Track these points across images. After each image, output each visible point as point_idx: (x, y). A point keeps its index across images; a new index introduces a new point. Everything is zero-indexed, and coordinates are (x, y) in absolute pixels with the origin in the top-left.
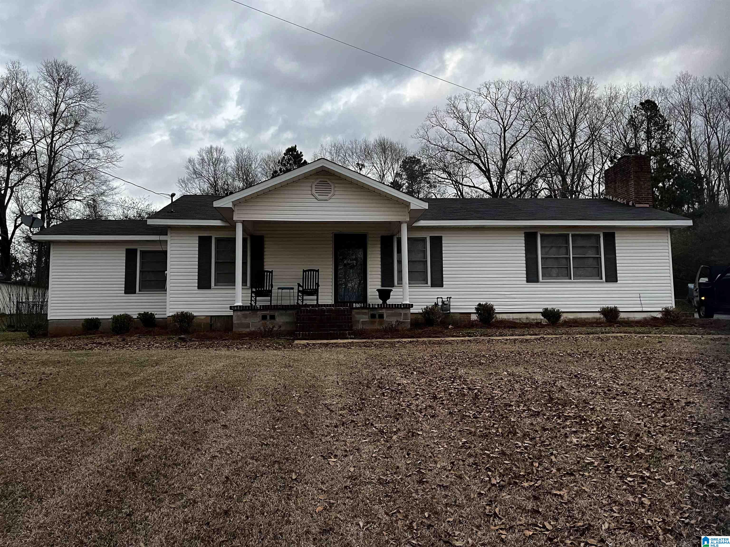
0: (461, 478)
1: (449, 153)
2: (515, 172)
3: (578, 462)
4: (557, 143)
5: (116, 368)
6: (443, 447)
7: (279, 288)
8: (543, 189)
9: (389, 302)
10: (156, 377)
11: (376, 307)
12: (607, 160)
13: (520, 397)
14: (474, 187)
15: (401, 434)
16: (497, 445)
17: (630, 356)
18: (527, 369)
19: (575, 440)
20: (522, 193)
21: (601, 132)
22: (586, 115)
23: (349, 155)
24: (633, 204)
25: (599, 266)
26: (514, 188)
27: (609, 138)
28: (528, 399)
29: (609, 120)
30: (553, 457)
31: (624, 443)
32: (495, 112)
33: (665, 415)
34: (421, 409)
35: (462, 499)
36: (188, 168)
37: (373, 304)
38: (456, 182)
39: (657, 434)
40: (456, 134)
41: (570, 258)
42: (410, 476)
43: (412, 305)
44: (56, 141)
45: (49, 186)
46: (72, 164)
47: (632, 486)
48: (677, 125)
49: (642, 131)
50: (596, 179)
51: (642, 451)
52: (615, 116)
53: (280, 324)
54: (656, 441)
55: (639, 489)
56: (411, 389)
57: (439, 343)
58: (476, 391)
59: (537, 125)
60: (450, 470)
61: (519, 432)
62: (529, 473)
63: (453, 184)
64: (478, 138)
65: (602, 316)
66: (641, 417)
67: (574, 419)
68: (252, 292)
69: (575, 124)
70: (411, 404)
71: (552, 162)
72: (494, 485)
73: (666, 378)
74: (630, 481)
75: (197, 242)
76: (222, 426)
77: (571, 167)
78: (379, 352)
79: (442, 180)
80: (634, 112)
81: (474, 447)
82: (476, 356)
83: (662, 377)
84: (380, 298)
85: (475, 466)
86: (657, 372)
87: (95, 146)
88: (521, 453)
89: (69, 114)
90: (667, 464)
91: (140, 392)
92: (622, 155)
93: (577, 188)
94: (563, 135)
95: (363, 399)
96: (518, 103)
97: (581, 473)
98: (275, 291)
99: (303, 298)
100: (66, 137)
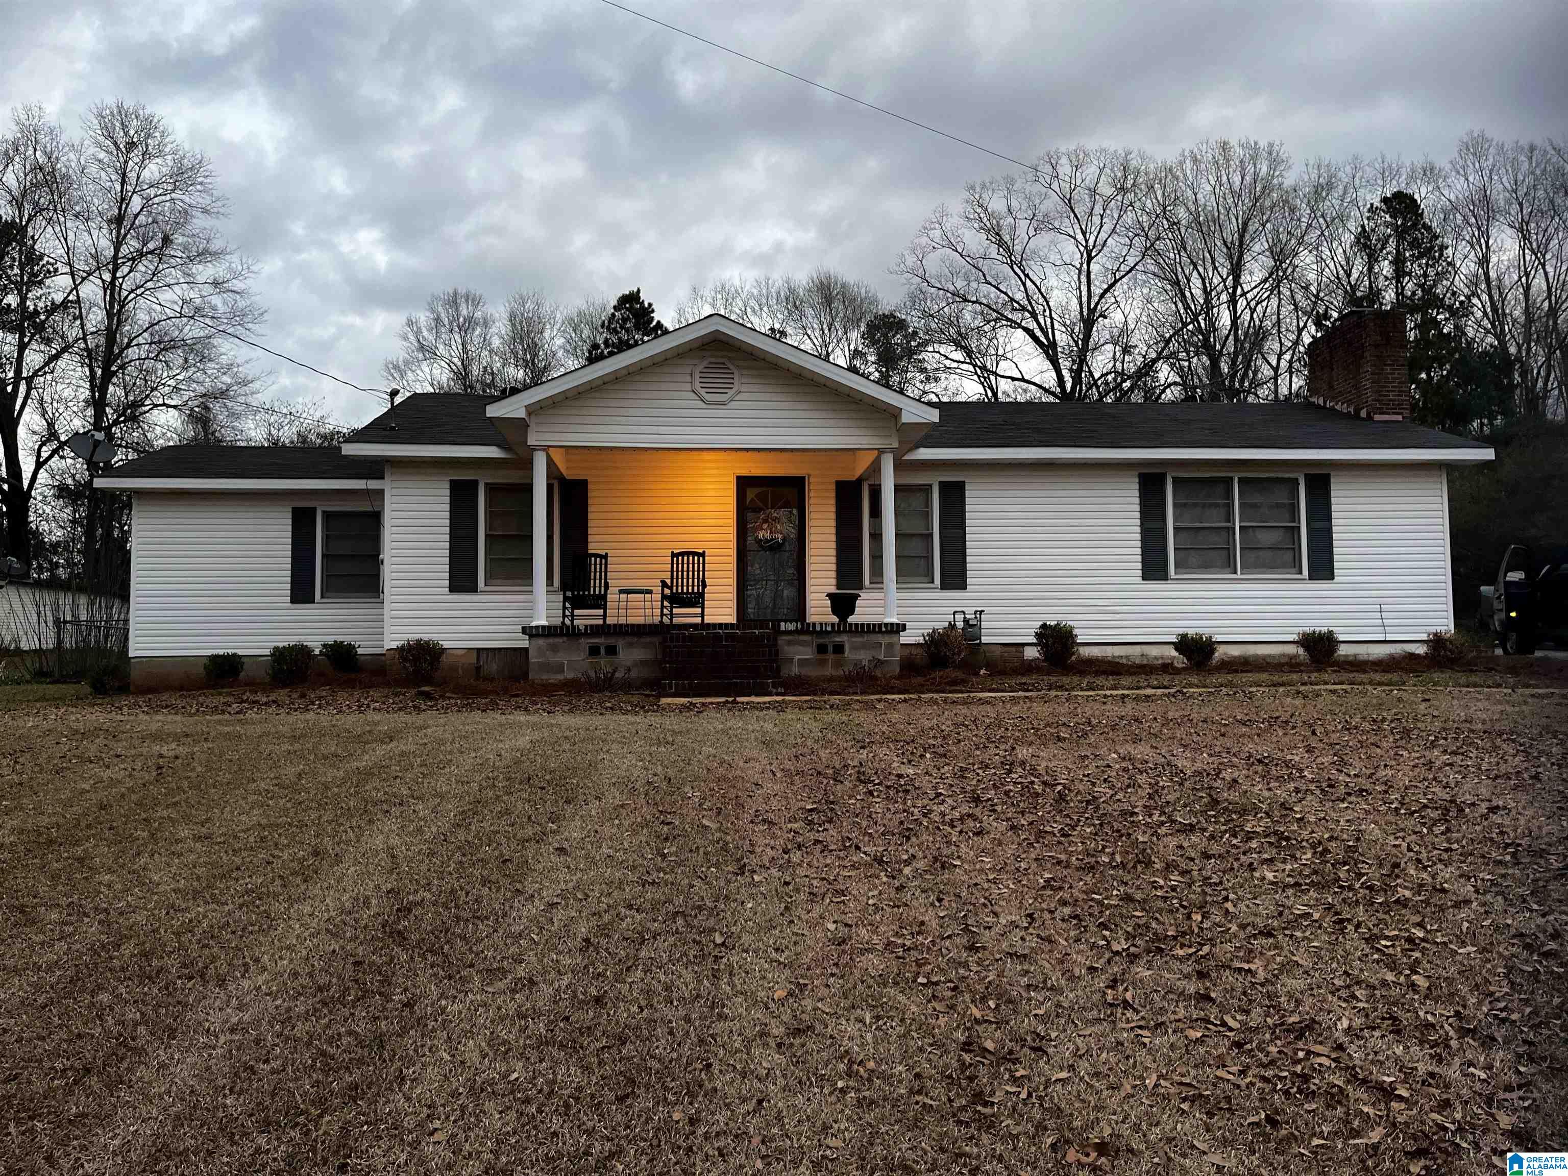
0: (1050, 942)
1: (970, 307)
2: (1110, 347)
3: (1281, 914)
4: (1200, 286)
5: (310, 746)
6: (1007, 887)
7: (621, 592)
8: (1170, 385)
9: (851, 619)
10: (399, 761)
11: (829, 629)
12: (1310, 323)
13: (1150, 798)
14: (1023, 380)
15: (921, 864)
16: (1115, 884)
17: (1366, 726)
18: (1156, 748)
19: (1270, 876)
20: (1124, 393)
21: (1296, 262)
22: (1264, 225)
23: (754, 311)
24: (1368, 414)
25: (1296, 546)
26: (1107, 383)
27: (1312, 276)
28: (1168, 803)
29: (1313, 236)
30: (1229, 905)
31: (1369, 880)
32: (1068, 217)
33: (1448, 830)
34: (951, 820)
35: (1056, 978)
36: (406, 338)
37: (821, 624)
38: (984, 368)
39: (1435, 864)
40: (985, 266)
41: (1234, 529)
42: (949, 937)
43: (904, 626)
44: (124, 277)
45: (108, 376)
46: (157, 327)
47: (1390, 955)
48: (1459, 248)
49: (1385, 259)
50: (1284, 364)
51: (1407, 893)
52: (1328, 227)
53: (629, 664)
54: (1434, 877)
55: (1405, 960)
56: (925, 783)
57: (964, 703)
58: (1059, 788)
59: (1159, 245)
60: (1026, 928)
61: (1156, 860)
62: (1184, 934)
63: (976, 373)
64: (1031, 274)
65: (1301, 651)
66: (1401, 834)
67: (1266, 837)
68: (566, 599)
69: (1241, 243)
70: (930, 812)
71: (1190, 327)
72: (1117, 953)
73: (1447, 765)
74: (1386, 947)
75: (448, 492)
76: (556, 849)
77: (1231, 337)
78: (844, 718)
79: (955, 365)
80: (1368, 218)
81: (1071, 887)
82: (1048, 725)
83: (1438, 763)
84: (834, 612)
85: (1074, 922)
86: (1427, 753)
87: (208, 289)
88: (1165, 899)
89: (150, 220)
90: (1458, 917)
91: (375, 788)
92: (1340, 312)
93: (1242, 382)
94: (1215, 268)
95: (832, 803)
96: (1119, 198)
97: (1287, 932)
98: (612, 596)
99: (671, 611)
100: (143, 269)
